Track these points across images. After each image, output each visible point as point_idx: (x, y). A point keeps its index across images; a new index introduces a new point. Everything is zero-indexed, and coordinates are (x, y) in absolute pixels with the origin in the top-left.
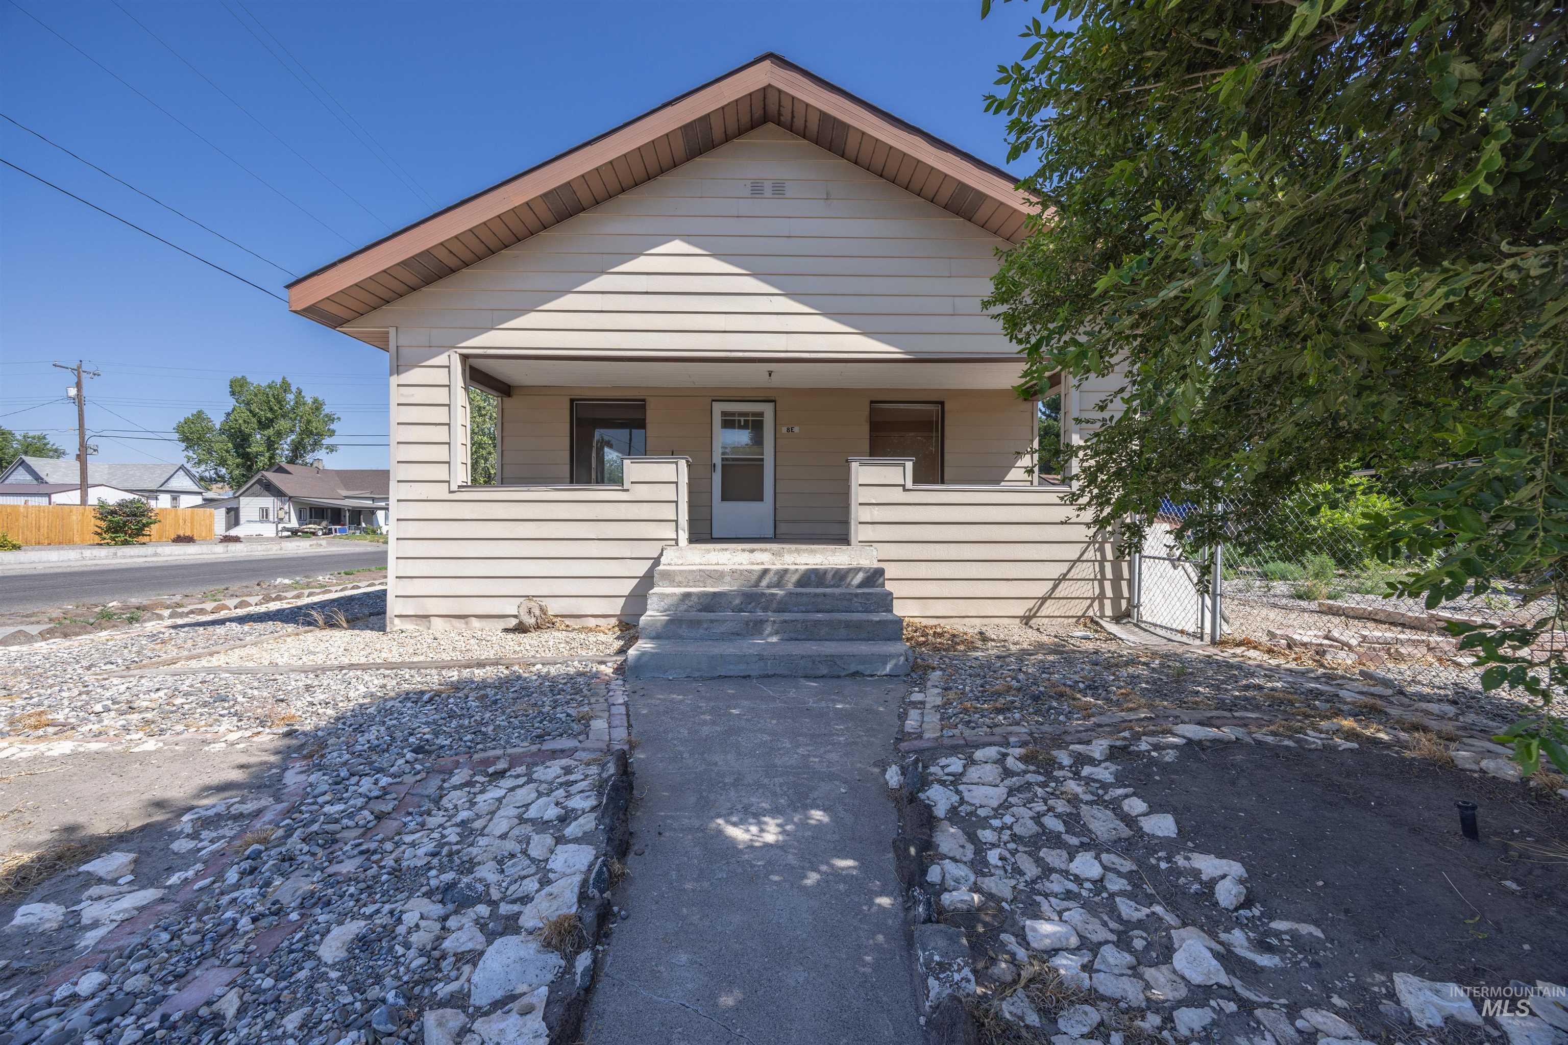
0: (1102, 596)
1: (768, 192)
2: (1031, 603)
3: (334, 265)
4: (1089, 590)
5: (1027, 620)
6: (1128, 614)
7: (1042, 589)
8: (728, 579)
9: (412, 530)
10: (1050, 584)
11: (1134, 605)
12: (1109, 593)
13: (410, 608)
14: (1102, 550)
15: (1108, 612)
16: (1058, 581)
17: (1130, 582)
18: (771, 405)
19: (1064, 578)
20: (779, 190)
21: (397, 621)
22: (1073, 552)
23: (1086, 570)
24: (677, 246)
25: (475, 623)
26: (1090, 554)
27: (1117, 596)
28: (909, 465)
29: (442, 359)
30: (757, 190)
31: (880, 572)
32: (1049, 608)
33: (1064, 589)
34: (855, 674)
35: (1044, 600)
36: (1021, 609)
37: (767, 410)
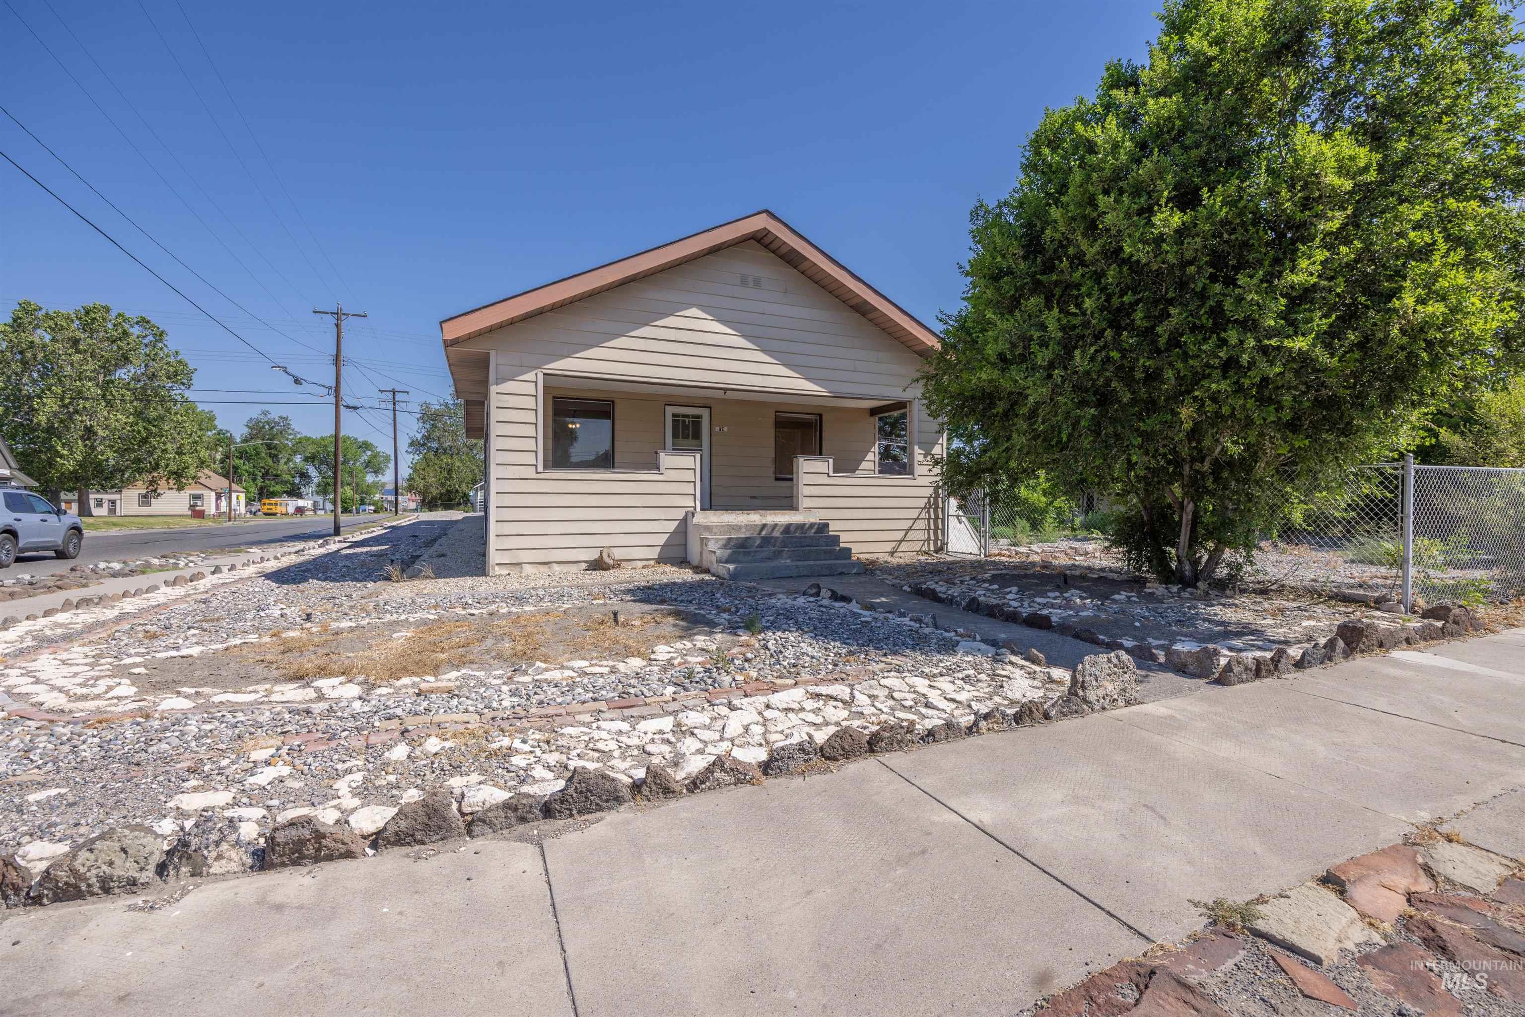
0: (929, 539)
1: (751, 284)
2: (894, 544)
3: (479, 309)
4: (923, 535)
5: (892, 553)
6: (941, 549)
7: (899, 535)
8: (743, 530)
9: (508, 500)
10: (903, 533)
11: (945, 544)
12: (932, 537)
13: (506, 558)
14: (929, 512)
15: (932, 548)
16: (908, 531)
17: (943, 531)
18: (708, 410)
19: (910, 529)
20: (757, 283)
21: (497, 568)
22: (914, 514)
23: (921, 524)
24: (694, 312)
25: (556, 567)
26: (923, 515)
27: (936, 539)
28: (831, 461)
29: (530, 376)
30: (744, 282)
31: (827, 525)
32: (904, 547)
33: (911, 535)
34: (841, 574)
35: (901, 541)
36: (889, 547)
37: (705, 413)
